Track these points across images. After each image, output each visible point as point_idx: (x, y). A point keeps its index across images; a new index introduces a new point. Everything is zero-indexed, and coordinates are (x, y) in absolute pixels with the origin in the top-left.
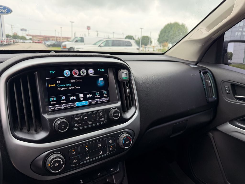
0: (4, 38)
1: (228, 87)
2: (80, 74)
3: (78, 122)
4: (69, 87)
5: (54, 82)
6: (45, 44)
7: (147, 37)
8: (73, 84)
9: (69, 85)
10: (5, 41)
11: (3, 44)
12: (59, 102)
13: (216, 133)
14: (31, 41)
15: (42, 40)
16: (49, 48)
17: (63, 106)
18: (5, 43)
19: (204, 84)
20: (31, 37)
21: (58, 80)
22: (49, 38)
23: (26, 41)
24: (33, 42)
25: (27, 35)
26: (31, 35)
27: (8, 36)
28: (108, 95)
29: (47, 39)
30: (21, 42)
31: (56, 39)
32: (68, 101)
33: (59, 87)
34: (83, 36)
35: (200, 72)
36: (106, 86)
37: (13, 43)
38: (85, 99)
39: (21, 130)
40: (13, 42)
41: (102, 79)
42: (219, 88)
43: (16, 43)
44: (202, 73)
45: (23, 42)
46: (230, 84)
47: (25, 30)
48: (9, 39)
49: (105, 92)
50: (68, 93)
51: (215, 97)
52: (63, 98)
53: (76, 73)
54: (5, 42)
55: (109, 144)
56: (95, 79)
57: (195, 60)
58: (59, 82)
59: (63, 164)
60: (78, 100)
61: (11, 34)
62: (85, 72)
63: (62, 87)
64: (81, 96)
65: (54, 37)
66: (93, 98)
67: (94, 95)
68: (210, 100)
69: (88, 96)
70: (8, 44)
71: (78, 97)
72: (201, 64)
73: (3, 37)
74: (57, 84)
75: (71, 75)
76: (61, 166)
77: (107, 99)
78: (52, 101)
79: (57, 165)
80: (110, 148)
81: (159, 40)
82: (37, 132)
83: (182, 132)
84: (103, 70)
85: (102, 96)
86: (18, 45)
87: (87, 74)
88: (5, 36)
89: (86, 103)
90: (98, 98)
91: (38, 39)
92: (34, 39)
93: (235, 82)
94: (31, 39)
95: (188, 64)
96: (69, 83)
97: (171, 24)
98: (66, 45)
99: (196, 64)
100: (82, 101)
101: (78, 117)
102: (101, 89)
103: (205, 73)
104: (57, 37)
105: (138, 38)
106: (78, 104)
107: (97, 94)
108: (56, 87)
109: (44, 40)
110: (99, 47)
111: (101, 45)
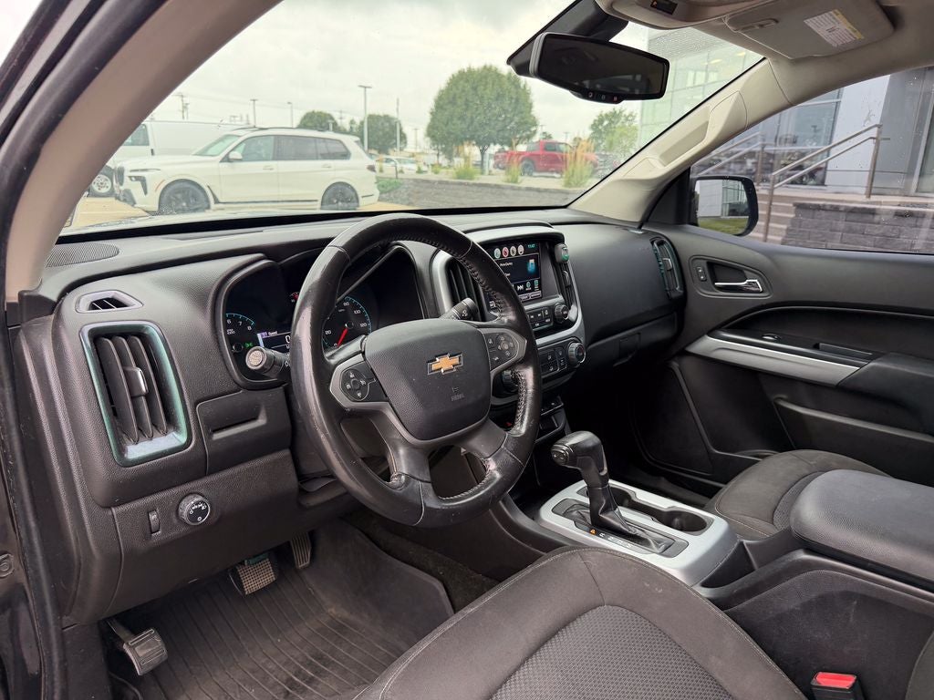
1: (701, 269)
7: (387, 118)
13: (687, 361)
19: (660, 265)
35: (652, 243)
36: (537, 273)
41: (533, 261)
42: (687, 272)
44: (655, 244)
46: (705, 262)
49: (536, 282)
51: (680, 289)
53: (506, 253)
55: (559, 356)
56: (524, 260)
57: (638, 219)
62: (515, 250)
66: (524, 290)
67: (525, 287)
68: (674, 295)
69: (519, 288)
72: (650, 226)
75: (502, 255)
77: (538, 293)
80: (560, 362)
81: (433, 132)
83: (630, 357)
84: (534, 246)
85: (533, 288)
87: (517, 253)
90: (529, 291)
95: (625, 228)
97: (471, 72)
99: (640, 228)
102: (532, 277)
103: (661, 244)
105: (352, 122)
107: (528, 284)
110: (222, 161)
111: (232, 156)
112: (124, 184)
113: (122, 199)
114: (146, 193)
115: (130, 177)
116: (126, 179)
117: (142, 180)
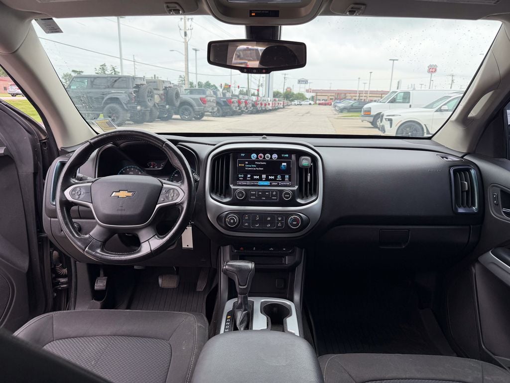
0: (270, 99)
1: (496, 195)
2: (264, 158)
3: (253, 195)
4: (254, 167)
5: (243, 162)
6: (335, 106)
8: (258, 166)
9: (254, 166)
10: (271, 103)
11: (267, 109)
12: (245, 179)
14: (312, 103)
15: (331, 99)
16: (340, 113)
17: (248, 183)
18: (270, 107)
20: (314, 94)
21: (247, 161)
22: (345, 94)
23: (303, 103)
24: (316, 103)
25: (307, 91)
26: (314, 91)
27: (276, 95)
28: (290, 179)
29: (342, 96)
30: (295, 105)
31: (358, 95)
32: (252, 179)
33: (247, 167)
34: (410, 90)
36: (288, 170)
37: (282, 107)
38: (267, 179)
39: (216, 194)
40: (282, 104)
41: (285, 164)
42: (487, 196)
43: (286, 106)
44: (451, 170)
45: (299, 103)
46: (499, 189)
47: (306, 82)
48: (277, 99)
49: (287, 176)
50: (253, 173)
51: (479, 208)
52: (249, 176)
53: (261, 157)
54: (271, 105)
55: (278, 220)
56: (278, 163)
58: (247, 163)
59: (236, 222)
60: (261, 179)
61: (281, 91)
62: (270, 156)
63: (249, 167)
64: (264, 176)
65: (355, 92)
66: (275, 180)
67: (276, 177)
69: (270, 177)
70: (274, 108)
71: (261, 176)
72: (470, 156)
73: (268, 97)
74: (245, 164)
75: (257, 158)
76: (234, 223)
77: (288, 183)
78: (240, 177)
79: (232, 221)
80: (278, 223)
82: (225, 197)
84: (287, 155)
85: (283, 179)
86: (291, 109)
87: (271, 158)
88: (271, 95)
89: (268, 183)
90: (280, 181)
91: (326, 98)
92: (319, 97)
93: (505, 188)
94: (313, 98)
96: (255, 164)
98: (370, 108)
99: (462, 157)
100: (264, 181)
101: (254, 191)
102: (283, 173)
103: (465, 170)
104: (361, 92)
106: (260, 183)
107: (279, 177)
108: (245, 167)
109: (336, 99)
110: (437, 111)
111: (442, 108)
112: (383, 122)
113: (381, 129)
114: (391, 127)
115: (386, 119)
116: (384, 120)
117: (391, 120)
